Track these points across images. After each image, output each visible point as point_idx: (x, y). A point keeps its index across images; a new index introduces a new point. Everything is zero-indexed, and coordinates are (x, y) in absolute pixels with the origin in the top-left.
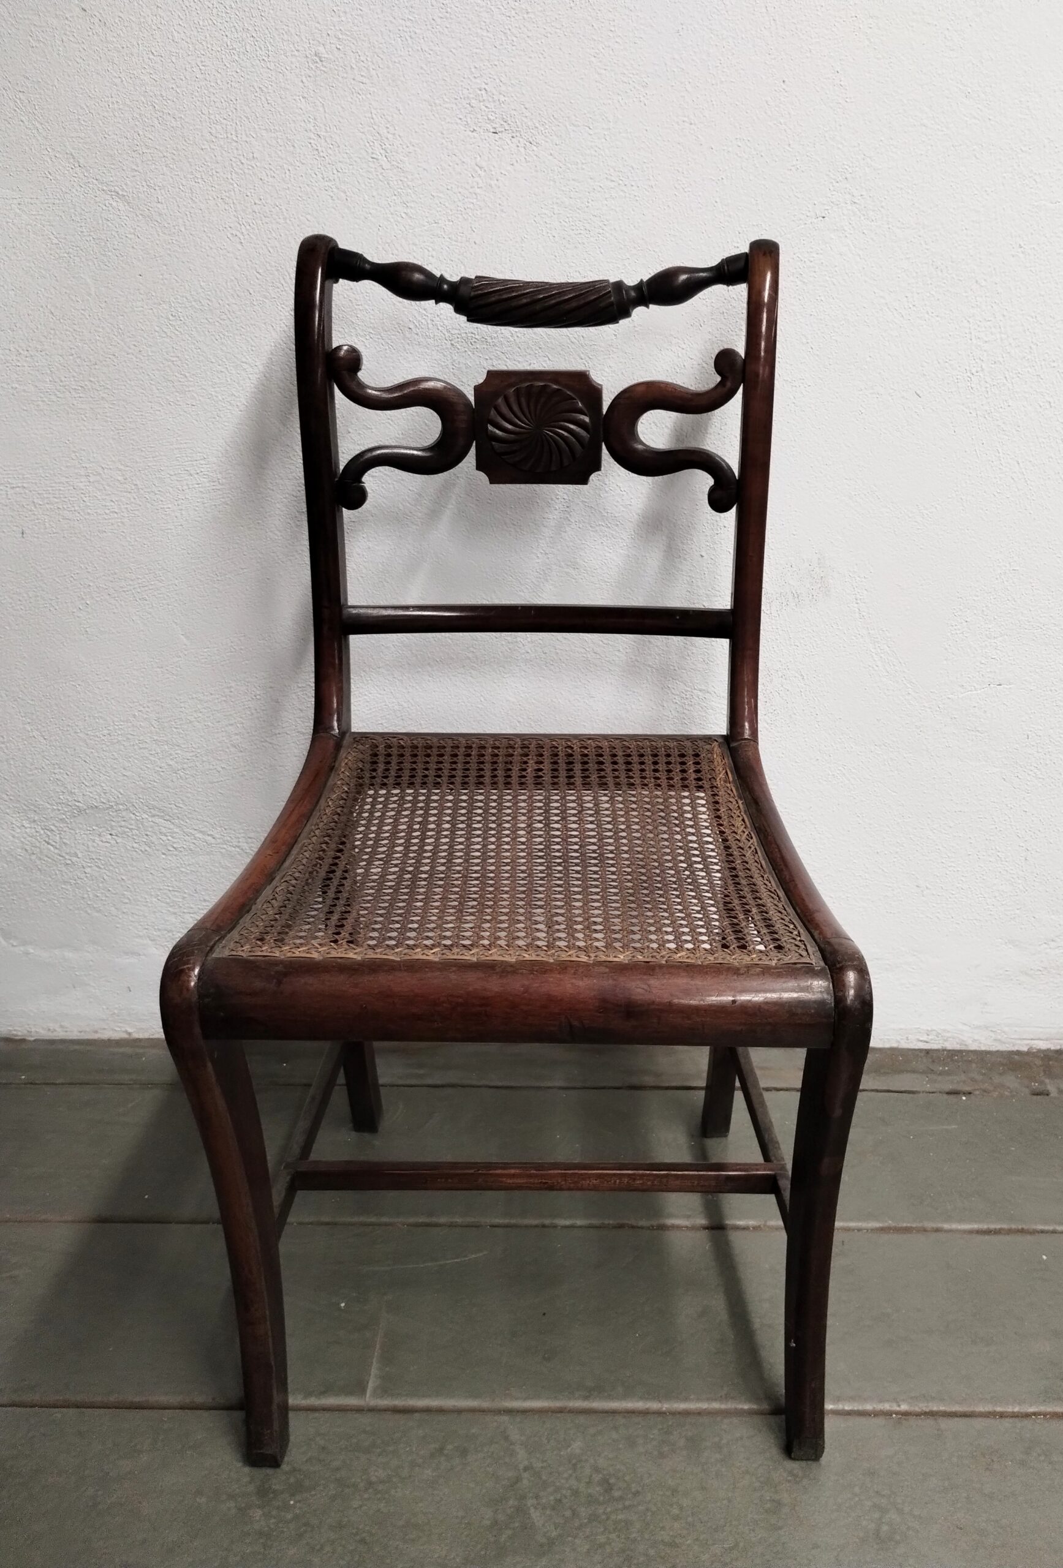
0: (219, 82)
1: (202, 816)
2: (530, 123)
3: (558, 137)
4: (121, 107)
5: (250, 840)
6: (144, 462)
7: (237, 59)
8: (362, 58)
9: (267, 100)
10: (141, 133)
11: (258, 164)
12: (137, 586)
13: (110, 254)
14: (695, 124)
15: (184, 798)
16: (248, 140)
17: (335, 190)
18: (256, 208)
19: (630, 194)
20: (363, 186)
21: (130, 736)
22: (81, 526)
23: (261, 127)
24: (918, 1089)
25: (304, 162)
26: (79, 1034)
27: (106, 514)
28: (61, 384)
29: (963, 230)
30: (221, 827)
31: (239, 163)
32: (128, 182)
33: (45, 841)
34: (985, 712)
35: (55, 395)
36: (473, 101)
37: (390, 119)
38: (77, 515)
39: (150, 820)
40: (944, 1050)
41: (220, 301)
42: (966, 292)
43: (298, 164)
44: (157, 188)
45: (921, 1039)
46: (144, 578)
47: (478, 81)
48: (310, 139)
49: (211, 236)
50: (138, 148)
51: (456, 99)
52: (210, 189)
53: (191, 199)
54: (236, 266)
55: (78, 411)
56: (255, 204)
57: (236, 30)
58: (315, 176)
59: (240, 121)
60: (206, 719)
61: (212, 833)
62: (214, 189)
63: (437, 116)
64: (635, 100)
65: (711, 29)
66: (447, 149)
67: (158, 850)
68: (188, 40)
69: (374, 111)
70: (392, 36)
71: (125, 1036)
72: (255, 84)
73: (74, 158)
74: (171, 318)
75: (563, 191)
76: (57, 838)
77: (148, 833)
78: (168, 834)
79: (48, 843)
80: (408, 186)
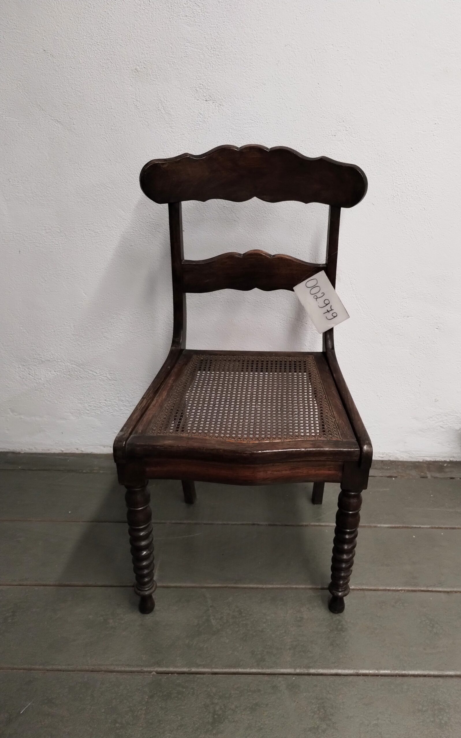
0: (98, 79)
1: (91, 364)
2: (220, 98)
3: (231, 103)
4: (59, 87)
5: (111, 374)
7: (105, 70)
8: (154, 71)
9: (117, 86)
10: (67, 98)
11: (113, 111)
14: (284, 99)
15: (84, 357)
17: (144, 121)
19: (259, 125)
20: (155, 120)
21: (63, 333)
26: (42, 451)
28: (36, 194)
30: (99, 369)
34: (402, 327)
36: (198, 89)
37: (165, 95)
39: (71, 365)
41: (99, 163)
42: (391, 165)
47: (199, 81)
51: (191, 88)
54: (105, 150)
57: (104, 59)
61: (95, 371)
63: (184, 94)
64: (261, 89)
65: (290, 63)
67: (74, 378)
68: (86, 63)
69: (158, 92)
70: (165, 63)
71: (61, 452)
72: (112, 80)
73: (41, 107)
74: (79, 169)
75: (233, 124)
76: (33, 373)
77: (70, 371)
78: (78, 371)
80: (172, 120)
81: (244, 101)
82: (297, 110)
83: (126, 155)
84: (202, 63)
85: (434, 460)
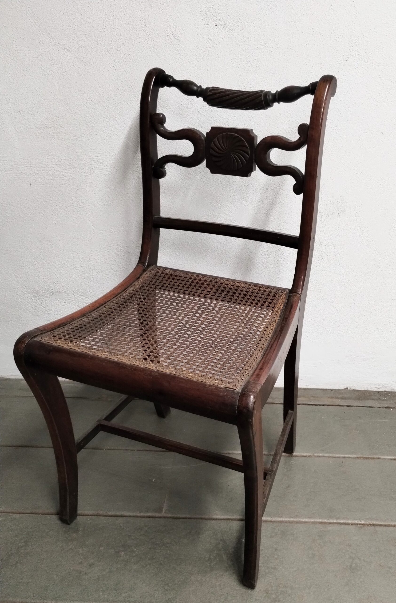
6: (77, 157)
12: (74, 206)
13: (64, 73)
16: (118, 28)
18: (121, 55)
22: (53, 182)
23: (124, 23)
24: (374, 406)
25: (140, 37)
27: (63, 177)
31: (115, 37)
32: (71, 45)
33: (40, 304)
35: (43, 130)
38: (52, 178)
40: (385, 391)
43: (138, 38)
44: (82, 47)
45: (376, 387)
46: (78, 203)
48: (143, 27)
49: (104, 67)
50: (75, 31)
52: (103, 48)
53: (96, 52)
55: (52, 136)
56: (121, 54)
58: (144, 42)
59: (115, 20)
60: (102, 259)
62: (105, 47)
66: (197, 32)
79: (41, 305)
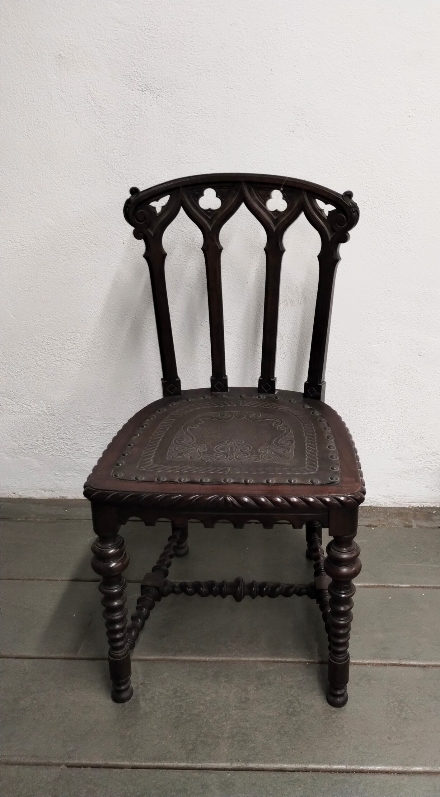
0: (16, 67)
1: (25, 397)
2: (158, 87)
3: (171, 93)
5: (48, 408)
8: (80, 57)
9: (38, 75)
11: (36, 104)
14: (233, 88)
15: (17, 389)
17: (71, 116)
19: (205, 119)
20: (84, 114)
29: (356, 138)
30: (35, 402)
34: (380, 354)
36: (131, 77)
37: (94, 84)
39: (2, 398)
47: (133, 68)
51: (124, 76)
54: (28, 149)
61: (31, 405)
64: (205, 77)
65: (237, 46)
67: (6, 412)
69: (87, 81)
70: (93, 48)
72: (33, 68)
75: (175, 118)
78: (10, 405)
80: (104, 114)
81: (186, 91)
82: (249, 101)
83: (53, 155)
84: (135, 47)
85: (422, 506)
